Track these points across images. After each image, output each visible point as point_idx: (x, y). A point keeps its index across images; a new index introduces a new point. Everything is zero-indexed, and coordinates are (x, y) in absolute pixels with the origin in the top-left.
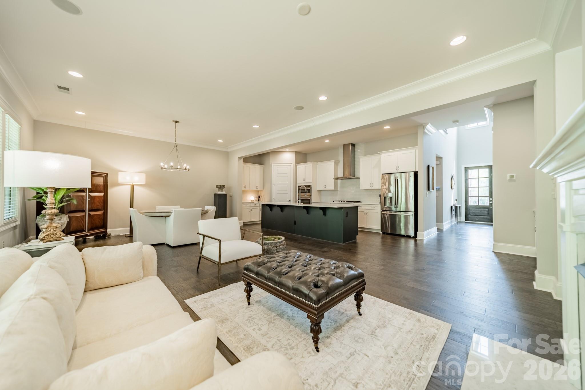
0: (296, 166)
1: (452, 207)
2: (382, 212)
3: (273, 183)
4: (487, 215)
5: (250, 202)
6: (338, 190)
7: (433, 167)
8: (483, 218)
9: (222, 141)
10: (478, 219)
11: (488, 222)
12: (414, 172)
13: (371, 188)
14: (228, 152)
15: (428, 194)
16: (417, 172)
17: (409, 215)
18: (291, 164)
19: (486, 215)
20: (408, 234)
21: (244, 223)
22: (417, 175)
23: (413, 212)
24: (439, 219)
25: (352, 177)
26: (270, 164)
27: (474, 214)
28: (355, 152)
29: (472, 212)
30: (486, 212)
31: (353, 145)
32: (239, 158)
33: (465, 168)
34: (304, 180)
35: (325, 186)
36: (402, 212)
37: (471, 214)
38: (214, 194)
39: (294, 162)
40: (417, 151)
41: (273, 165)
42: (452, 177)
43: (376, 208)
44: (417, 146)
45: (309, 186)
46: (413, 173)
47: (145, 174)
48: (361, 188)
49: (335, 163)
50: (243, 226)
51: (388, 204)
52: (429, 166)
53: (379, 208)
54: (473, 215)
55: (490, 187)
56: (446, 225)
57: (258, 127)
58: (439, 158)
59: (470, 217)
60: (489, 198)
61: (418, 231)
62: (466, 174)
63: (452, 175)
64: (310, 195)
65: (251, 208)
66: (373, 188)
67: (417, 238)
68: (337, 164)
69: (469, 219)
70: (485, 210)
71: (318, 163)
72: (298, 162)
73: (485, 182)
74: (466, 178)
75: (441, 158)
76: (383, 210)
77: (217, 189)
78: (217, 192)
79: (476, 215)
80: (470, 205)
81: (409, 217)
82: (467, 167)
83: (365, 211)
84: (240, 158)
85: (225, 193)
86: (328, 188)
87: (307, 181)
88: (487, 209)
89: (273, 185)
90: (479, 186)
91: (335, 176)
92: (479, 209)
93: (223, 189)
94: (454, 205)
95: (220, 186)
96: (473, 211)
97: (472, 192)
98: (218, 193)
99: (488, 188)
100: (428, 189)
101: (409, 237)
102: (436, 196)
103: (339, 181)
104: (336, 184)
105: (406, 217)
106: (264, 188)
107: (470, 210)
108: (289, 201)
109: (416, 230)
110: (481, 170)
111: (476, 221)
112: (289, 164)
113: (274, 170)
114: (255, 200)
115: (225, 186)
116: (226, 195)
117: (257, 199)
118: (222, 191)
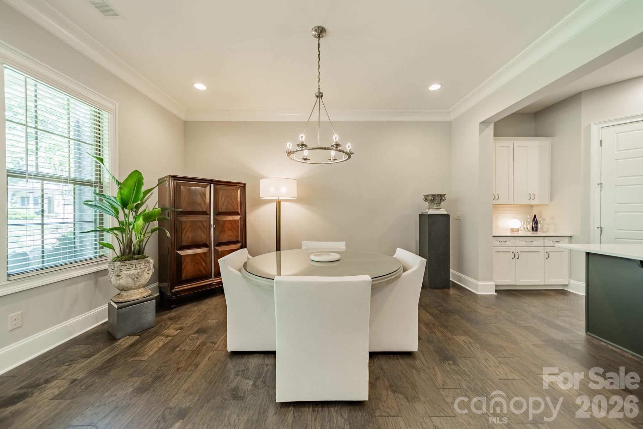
3: (595, 180)
5: (510, 233)
14: (450, 122)
26: (584, 127)
32: (482, 123)
38: (420, 215)
41: (594, 129)
47: (295, 182)
50: (496, 297)
65: (518, 250)
77: (427, 203)
78: (427, 210)
84: (484, 123)
85: (446, 213)
89: (595, 189)
93: (440, 204)
95: (434, 196)
98: (429, 213)
106: (552, 199)
113: (601, 141)
114: (524, 228)
115: (445, 196)
116: (447, 216)
117: (530, 227)
118: (438, 208)
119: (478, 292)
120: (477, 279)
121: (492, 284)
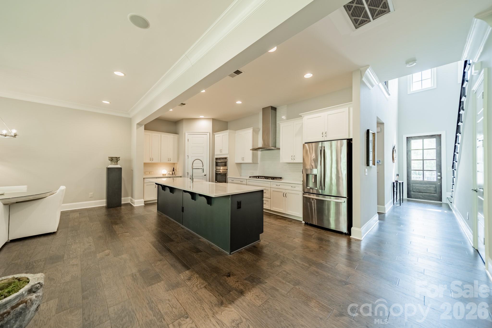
0: (213, 135)
1: (394, 183)
2: (304, 194)
3: (186, 155)
4: (434, 192)
5: (162, 176)
6: (258, 163)
7: (373, 133)
8: (429, 196)
9: (109, 103)
10: (422, 196)
11: (435, 200)
12: (348, 139)
13: (292, 161)
14: (131, 119)
15: (368, 171)
16: (351, 139)
17: (341, 203)
18: (208, 132)
19: (432, 192)
20: (340, 229)
21: (145, 202)
22: (352, 144)
23: (346, 198)
24: (381, 201)
25: (273, 148)
26: (184, 133)
27: (418, 191)
28: (276, 117)
29: (416, 189)
30: (432, 189)
31: (274, 109)
32: (137, 124)
33: (407, 138)
34: (221, 151)
35: (243, 159)
36: (332, 197)
37: (415, 191)
38: (107, 168)
39: (210, 130)
40: (351, 109)
41: (186, 134)
42: (394, 148)
43: (296, 188)
44: (352, 101)
45: (226, 158)
46: (346, 141)
48: (281, 161)
49: (254, 131)
51: (311, 185)
52: (368, 131)
53: (300, 188)
54: (416, 191)
55: (438, 160)
56: (388, 207)
57: (123, 75)
58: (380, 124)
59: (413, 194)
60: (436, 172)
61: (352, 226)
62: (408, 145)
63: (393, 146)
64: (227, 169)
66: (295, 161)
67: (351, 237)
68: (255, 132)
69: (412, 196)
70: (432, 187)
71: (237, 132)
72: (215, 131)
73: (433, 154)
74: (408, 150)
75: (383, 124)
76: (304, 193)
77: (110, 161)
78: (110, 165)
79: (420, 192)
80: (412, 180)
81: (341, 204)
82: (410, 137)
83: (284, 191)
84: (139, 124)
86: (246, 161)
87: (224, 152)
88: (434, 186)
89: (187, 157)
90: (424, 159)
91: (253, 146)
92: (424, 185)
93: (116, 162)
94: (396, 181)
95: (113, 158)
96: (417, 186)
97: (415, 165)
98: (111, 167)
99: (435, 161)
100: (368, 164)
101: (341, 233)
102: (377, 172)
103: (259, 153)
104: (254, 157)
105: (338, 205)
106: (178, 160)
107: (413, 186)
108: (205, 175)
109: (350, 225)
110: (426, 141)
111: (420, 198)
112: (205, 133)
113: (188, 139)
114: (168, 174)
115: (120, 158)
116: (121, 168)
117: (171, 173)
118: (115, 164)
119: (134, 205)
120: (135, 199)
121: (143, 200)
